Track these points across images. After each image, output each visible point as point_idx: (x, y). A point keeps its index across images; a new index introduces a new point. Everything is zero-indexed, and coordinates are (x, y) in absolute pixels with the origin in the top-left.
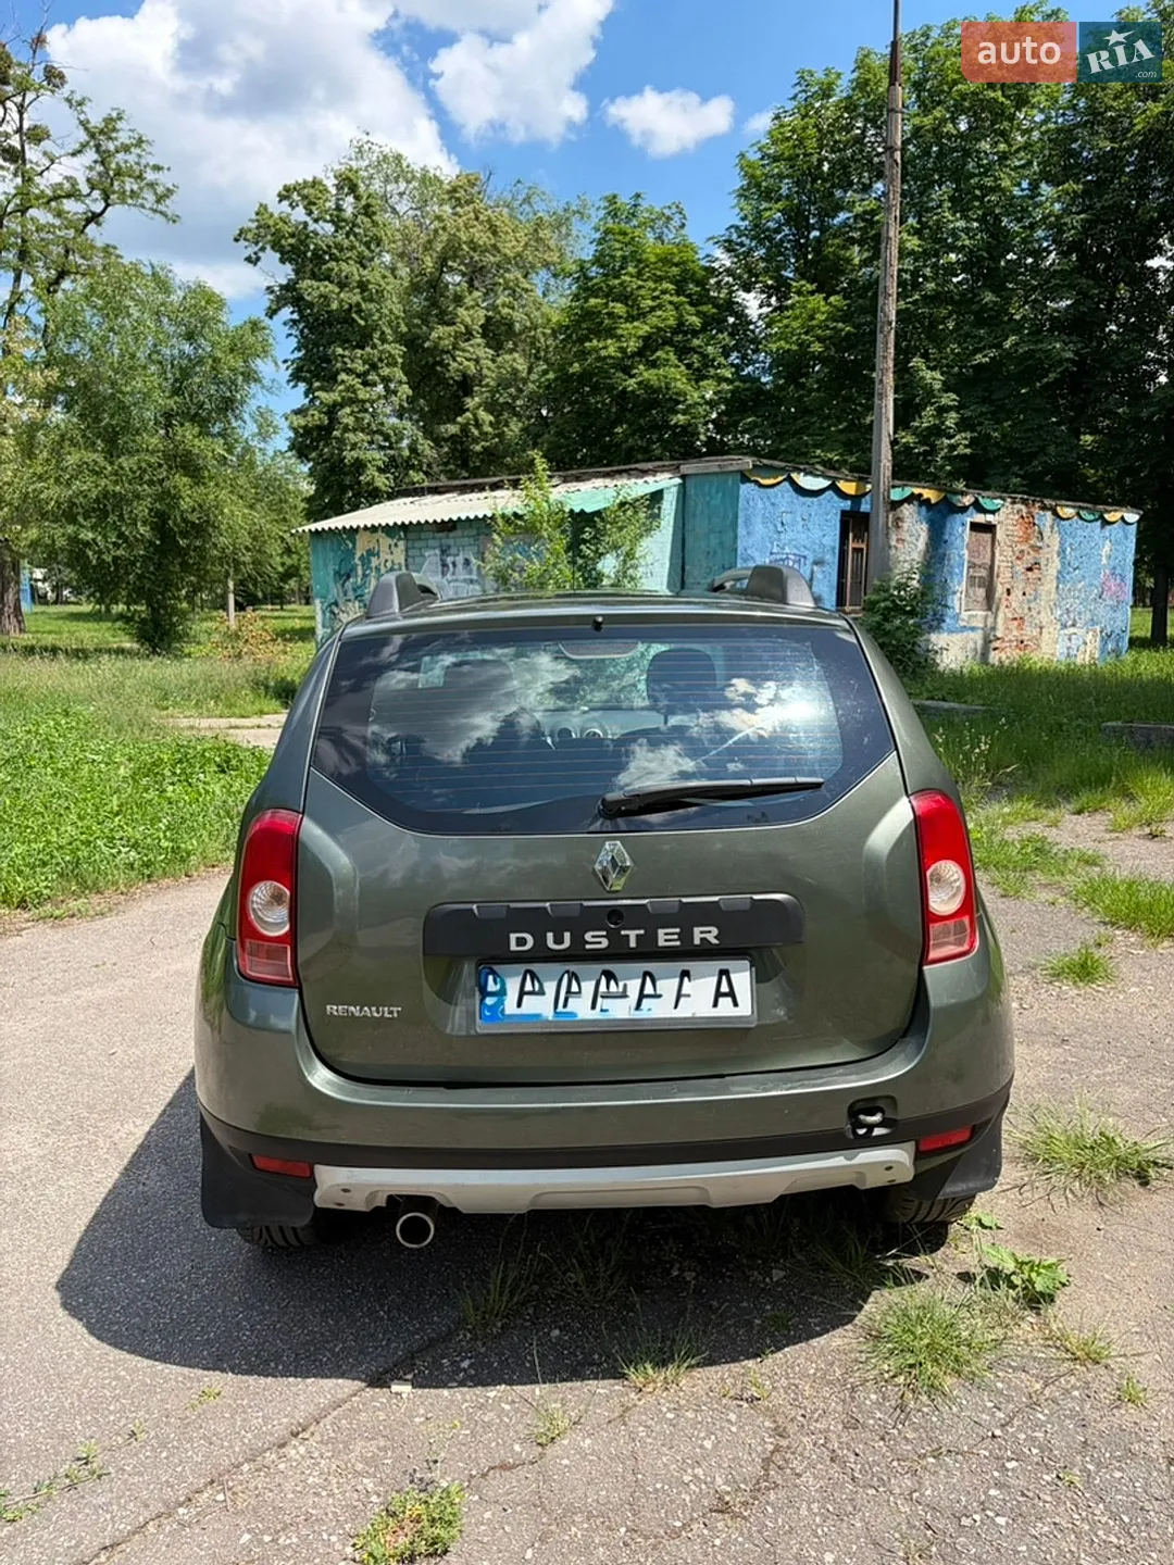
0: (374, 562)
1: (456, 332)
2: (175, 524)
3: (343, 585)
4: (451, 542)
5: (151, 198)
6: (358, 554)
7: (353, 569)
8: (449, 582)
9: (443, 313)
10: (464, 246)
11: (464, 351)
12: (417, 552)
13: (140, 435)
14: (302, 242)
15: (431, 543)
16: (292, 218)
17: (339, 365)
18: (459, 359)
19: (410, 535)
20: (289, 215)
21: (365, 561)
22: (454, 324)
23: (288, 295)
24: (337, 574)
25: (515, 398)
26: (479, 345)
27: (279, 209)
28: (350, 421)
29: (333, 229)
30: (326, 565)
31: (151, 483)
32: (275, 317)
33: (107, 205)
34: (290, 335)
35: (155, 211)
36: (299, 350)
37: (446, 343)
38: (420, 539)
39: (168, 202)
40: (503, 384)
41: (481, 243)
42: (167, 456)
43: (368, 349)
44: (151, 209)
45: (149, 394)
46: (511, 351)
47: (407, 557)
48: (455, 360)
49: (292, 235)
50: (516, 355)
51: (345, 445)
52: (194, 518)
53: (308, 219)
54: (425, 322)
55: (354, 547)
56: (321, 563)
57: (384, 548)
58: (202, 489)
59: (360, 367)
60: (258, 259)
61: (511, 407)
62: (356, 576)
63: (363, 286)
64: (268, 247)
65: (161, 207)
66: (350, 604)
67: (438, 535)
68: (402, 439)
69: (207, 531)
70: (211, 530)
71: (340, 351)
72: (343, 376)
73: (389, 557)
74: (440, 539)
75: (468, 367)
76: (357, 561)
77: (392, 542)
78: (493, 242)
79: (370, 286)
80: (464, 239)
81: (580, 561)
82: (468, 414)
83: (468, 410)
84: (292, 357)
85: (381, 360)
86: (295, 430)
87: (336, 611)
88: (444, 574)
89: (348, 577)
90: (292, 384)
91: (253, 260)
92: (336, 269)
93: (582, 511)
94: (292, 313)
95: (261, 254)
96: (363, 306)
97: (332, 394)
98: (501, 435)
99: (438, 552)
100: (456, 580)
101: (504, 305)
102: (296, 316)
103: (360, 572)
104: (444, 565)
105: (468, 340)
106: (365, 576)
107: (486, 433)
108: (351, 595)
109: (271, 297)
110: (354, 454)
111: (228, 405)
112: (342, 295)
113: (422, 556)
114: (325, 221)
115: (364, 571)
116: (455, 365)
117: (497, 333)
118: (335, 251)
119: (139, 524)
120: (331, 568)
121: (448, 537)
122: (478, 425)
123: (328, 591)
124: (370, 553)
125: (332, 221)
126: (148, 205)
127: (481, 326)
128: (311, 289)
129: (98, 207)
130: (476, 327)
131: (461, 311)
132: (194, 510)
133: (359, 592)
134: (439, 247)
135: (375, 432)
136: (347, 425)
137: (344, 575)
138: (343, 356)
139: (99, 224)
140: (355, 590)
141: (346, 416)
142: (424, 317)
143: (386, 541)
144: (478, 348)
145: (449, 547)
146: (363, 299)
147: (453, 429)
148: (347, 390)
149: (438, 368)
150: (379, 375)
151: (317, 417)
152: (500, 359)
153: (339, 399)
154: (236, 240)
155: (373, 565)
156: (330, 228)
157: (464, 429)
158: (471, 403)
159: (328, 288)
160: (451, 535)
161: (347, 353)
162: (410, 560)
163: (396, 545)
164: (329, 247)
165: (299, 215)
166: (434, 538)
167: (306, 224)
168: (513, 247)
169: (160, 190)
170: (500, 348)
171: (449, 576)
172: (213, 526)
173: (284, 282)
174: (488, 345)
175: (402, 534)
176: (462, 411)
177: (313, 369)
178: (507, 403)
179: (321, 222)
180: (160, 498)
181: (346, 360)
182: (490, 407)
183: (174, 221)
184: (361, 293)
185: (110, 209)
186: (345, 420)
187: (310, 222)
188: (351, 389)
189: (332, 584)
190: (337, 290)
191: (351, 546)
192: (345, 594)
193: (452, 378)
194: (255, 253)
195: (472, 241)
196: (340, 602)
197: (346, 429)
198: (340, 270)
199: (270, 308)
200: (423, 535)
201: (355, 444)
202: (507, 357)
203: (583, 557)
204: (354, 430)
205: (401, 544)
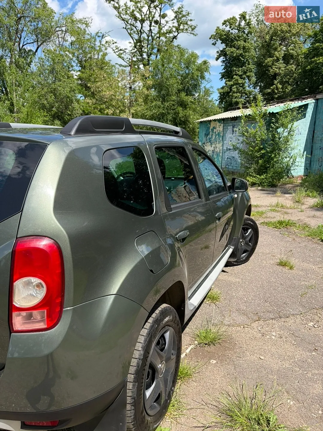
0: (215, 130)
1: (273, 60)
2: (178, 121)
3: (206, 138)
4: (235, 124)
5: (190, 29)
6: (211, 128)
7: (209, 133)
8: (234, 136)
9: (270, 53)
10: (279, 32)
11: (275, 65)
12: (226, 127)
13: (171, 96)
14: (227, 36)
15: (230, 124)
16: (226, 30)
17: (234, 73)
18: (273, 68)
19: (225, 122)
20: (225, 29)
21: (212, 130)
22: (273, 57)
23: (223, 53)
24: (205, 134)
25: (289, 79)
26: (281, 63)
27: (222, 27)
28: (235, 90)
29: (238, 31)
30: (203, 132)
31: (173, 110)
32: (218, 60)
33: (178, 33)
34: (222, 65)
35: (191, 33)
36: (224, 70)
37: (270, 63)
38: (227, 123)
39: (195, 30)
40: (286, 75)
41: (285, 30)
42: (178, 102)
43: (244, 67)
44: (190, 33)
45: (174, 84)
46: (291, 64)
47: (223, 128)
48: (272, 69)
49: (225, 35)
50: (293, 65)
51: (233, 97)
52: (183, 119)
53: (230, 29)
54: (264, 57)
55: (210, 126)
56: (202, 131)
57: (218, 126)
58: (186, 111)
59: (240, 73)
60: (216, 43)
61: (287, 82)
62: (210, 135)
63: (244, 48)
64: (219, 39)
65: (193, 32)
66: (208, 143)
67: (232, 122)
68: (251, 95)
69: (186, 123)
70: (187, 123)
71: (235, 69)
72: (235, 76)
73: (219, 129)
74: (233, 123)
75: (276, 71)
76: (210, 130)
77: (220, 124)
78: (289, 29)
79: (246, 48)
80: (279, 29)
81: (271, 129)
82: (274, 86)
83: (275, 84)
84: (222, 72)
85: (247, 70)
86: (220, 93)
87: (204, 146)
88: (233, 134)
89: (208, 135)
90: (221, 80)
91: (214, 44)
92: (237, 43)
93: (273, 112)
94: (223, 58)
95: (217, 42)
96: (243, 54)
97: (231, 82)
98: (284, 92)
99: (232, 127)
100: (236, 136)
101: (290, 50)
102: (224, 59)
103: (211, 134)
104: (233, 131)
105: (277, 62)
106: (212, 135)
107: (280, 91)
108: (208, 141)
109: (218, 54)
110: (235, 100)
111: (196, 87)
112: (237, 51)
113: (227, 128)
114: (235, 29)
115: (212, 133)
116: (272, 70)
117: (287, 58)
118: (237, 38)
119: (168, 121)
120: (204, 133)
121: (235, 122)
122: (277, 89)
123: (203, 140)
124: (214, 128)
125: (237, 29)
126: (189, 32)
127: (282, 57)
128: (229, 50)
129: (176, 34)
130: (281, 57)
131: (276, 53)
132: (183, 117)
133: (210, 140)
134: (271, 32)
135: (243, 93)
136: (234, 91)
137: (207, 135)
138: (235, 70)
139: (176, 39)
140: (209, 139)
141: (234, 89)
142: (264, 56)
143: (218, 124)
144: (281, 64)
145: (235, 125)
146: (243, 52)
147: (269, 91)
148: (235, 81)
149: (267, 72)
150: (246, 75)
151: (226, 89)
152: (288, 67)
153: (233, 84)
154: (210, 39)
155: (214, 131)
156: (237, 31)
157: (273, 90)
158: (276, 82)
159: (233, 49)
160: (236, 121)
161: (237, 69)
162: (224, 130)
163: (221, 125)
164: (235, 37)
165: (228, 28)
166: (231, 123)
167: (229, 31)
168: (296, 30)
169: (193, 27)
170: (288, 64)
171: (234, 135)
172: (188, 121)
173: (222, 49)
174: (284, 63)
175: (222, 122)
176: (273, 84)
177: (227, 75)
178: (286, 81)
179: (233, 30)
180: (175, 114)
181: (237, 71)
182: (281, 83)
183: (196, 36)
184: (243, 50)
185: (179, 34)
186: (233, 90)
187: (231, 30)
188: (237, 80)
189: (204, 138)
190: (236, 50)
191: (209, 126)
192: (207, 140)
193: (270, 74)
194: (215, 42)
195: (282, 30)
196: (205, 143)
197: (234, 92)
198: (238, 44)
199: (217, 58)
200: (228, 122)
201: (237, 97)
202: (290, 66)
203: (272, 128)
204: (236, 93)
205: (222, 125)
